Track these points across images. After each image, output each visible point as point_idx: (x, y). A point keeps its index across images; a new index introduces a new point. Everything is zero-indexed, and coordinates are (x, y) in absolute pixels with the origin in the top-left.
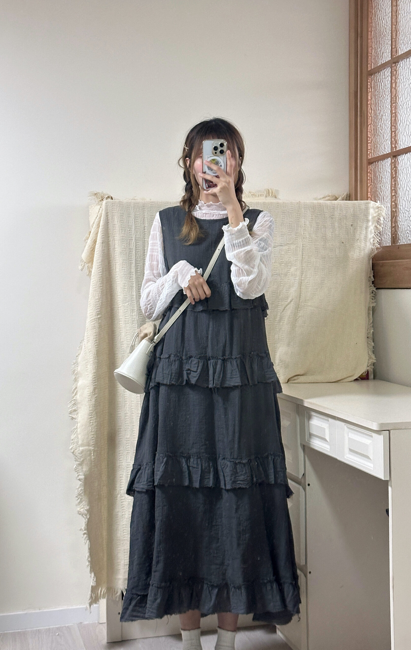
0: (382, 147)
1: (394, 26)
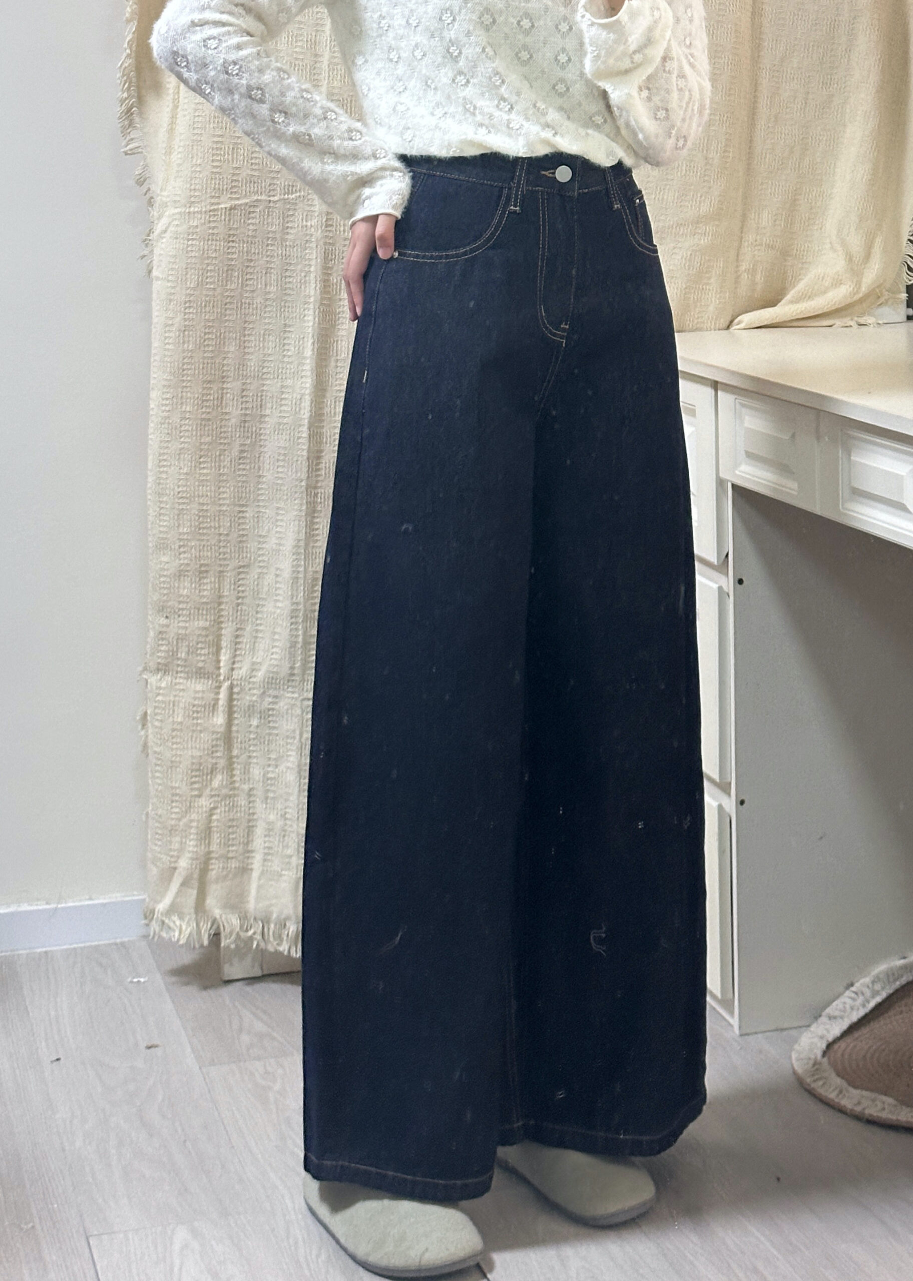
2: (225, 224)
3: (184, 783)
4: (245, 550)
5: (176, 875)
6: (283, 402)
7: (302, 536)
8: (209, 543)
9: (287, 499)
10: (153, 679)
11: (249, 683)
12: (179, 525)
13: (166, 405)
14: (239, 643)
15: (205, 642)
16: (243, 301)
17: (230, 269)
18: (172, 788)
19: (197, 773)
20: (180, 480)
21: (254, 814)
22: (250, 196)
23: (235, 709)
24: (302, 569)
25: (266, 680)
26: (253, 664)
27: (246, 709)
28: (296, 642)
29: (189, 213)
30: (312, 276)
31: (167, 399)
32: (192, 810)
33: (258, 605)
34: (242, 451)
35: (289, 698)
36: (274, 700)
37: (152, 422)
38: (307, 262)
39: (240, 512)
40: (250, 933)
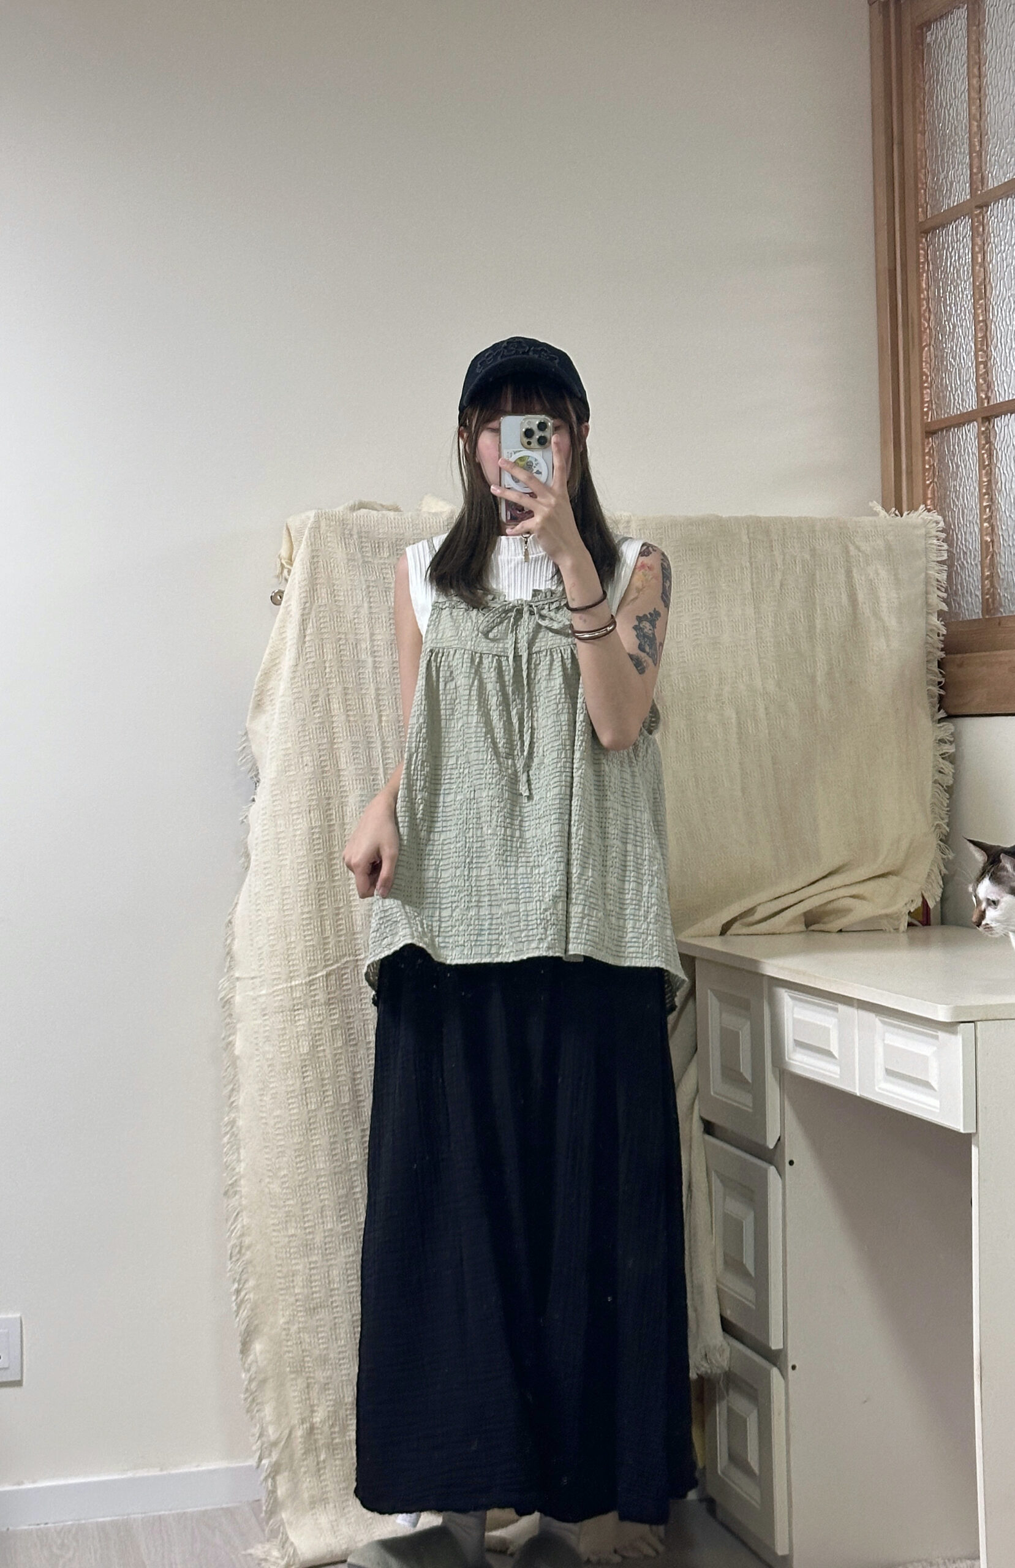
0: (957, 398)
1: (976, 124)
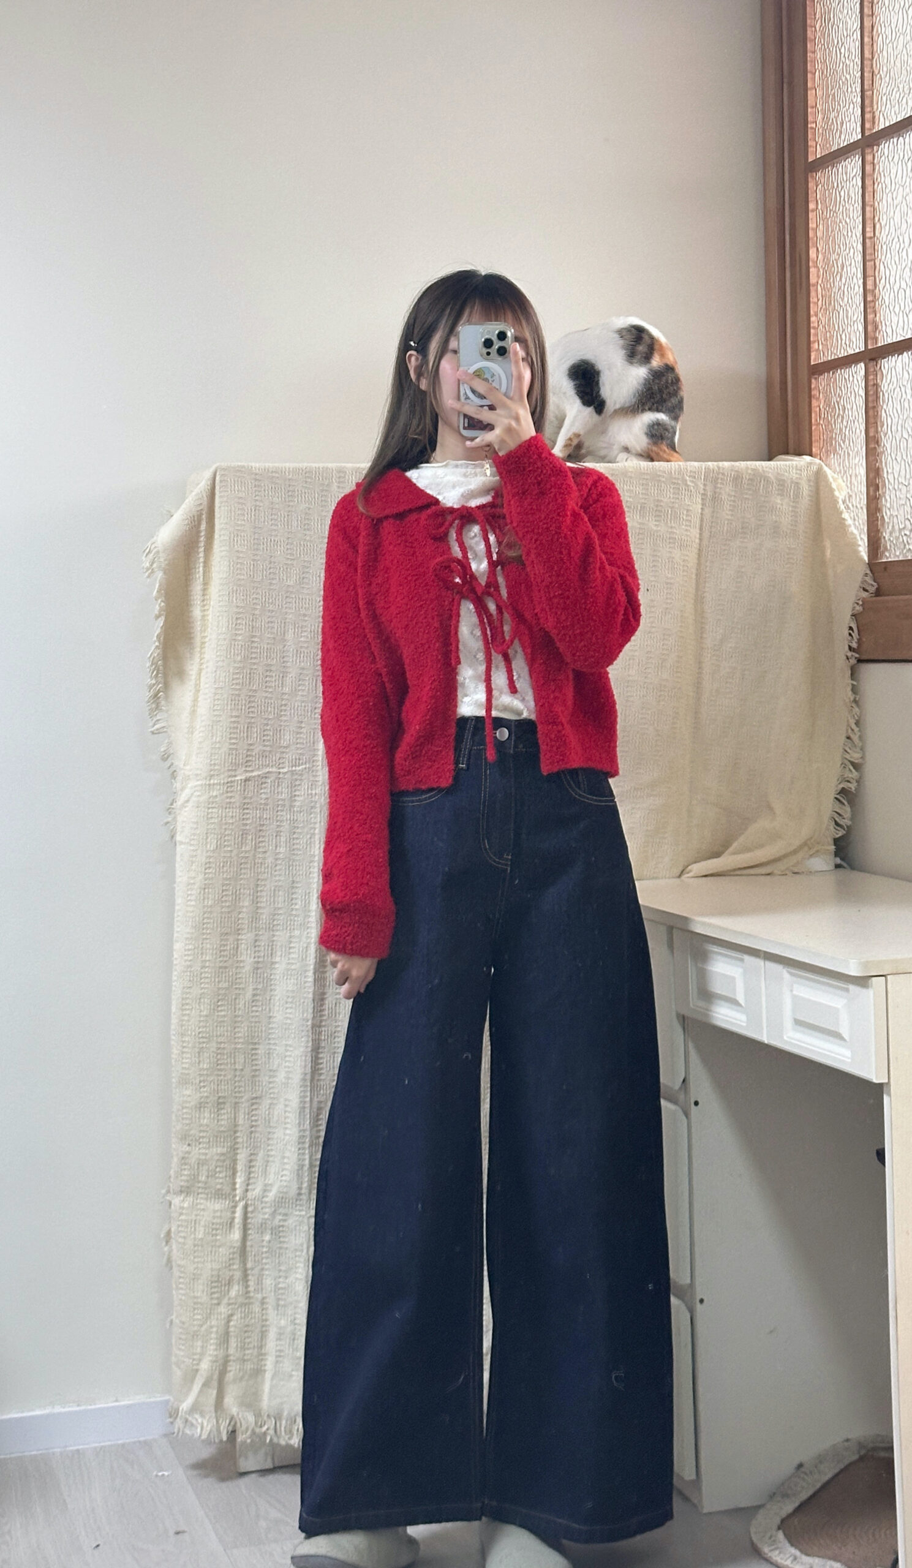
0: (844, 338)
1: (868, 63)
2: (240, 794)
3: (205, 1293)
4: (257, 1084)
5: (198, 1376)
6: (291, 951)
7: (309, 1070)
8: (226, 1078)
9: (295, 1038)
10: (176, 1201)
11: (262, 1202)
12: (199, 1062)
13: (188, 955)
14: (253, 1166)
15: (223, 1166)
16: (256, 861)
17: (244, 834)
18: (195, 1297)
19: (216, 1284)
20: (200, 1021)
21: (266, 1320)
22: (262, 768)
23: (250, 1226)
24: (308, 1099)
25: (277, 1200)
26: (266, 1185)
27: (259, 1225)
28: (303, 1166)
29: (209, 785)
30: (317, 837)
31: (189, 950)
32: (212, 1317)
33: (269, 1133)
34: (254, 995)
35: (297, 1216)
36: (284, 1218)
37: (176, 970)
38: (312, 825)
39: (253, 1049)
40: (264, 1429)
